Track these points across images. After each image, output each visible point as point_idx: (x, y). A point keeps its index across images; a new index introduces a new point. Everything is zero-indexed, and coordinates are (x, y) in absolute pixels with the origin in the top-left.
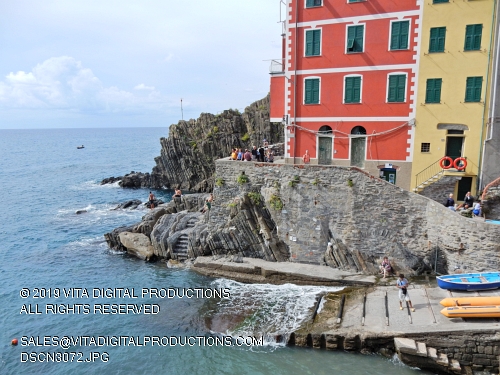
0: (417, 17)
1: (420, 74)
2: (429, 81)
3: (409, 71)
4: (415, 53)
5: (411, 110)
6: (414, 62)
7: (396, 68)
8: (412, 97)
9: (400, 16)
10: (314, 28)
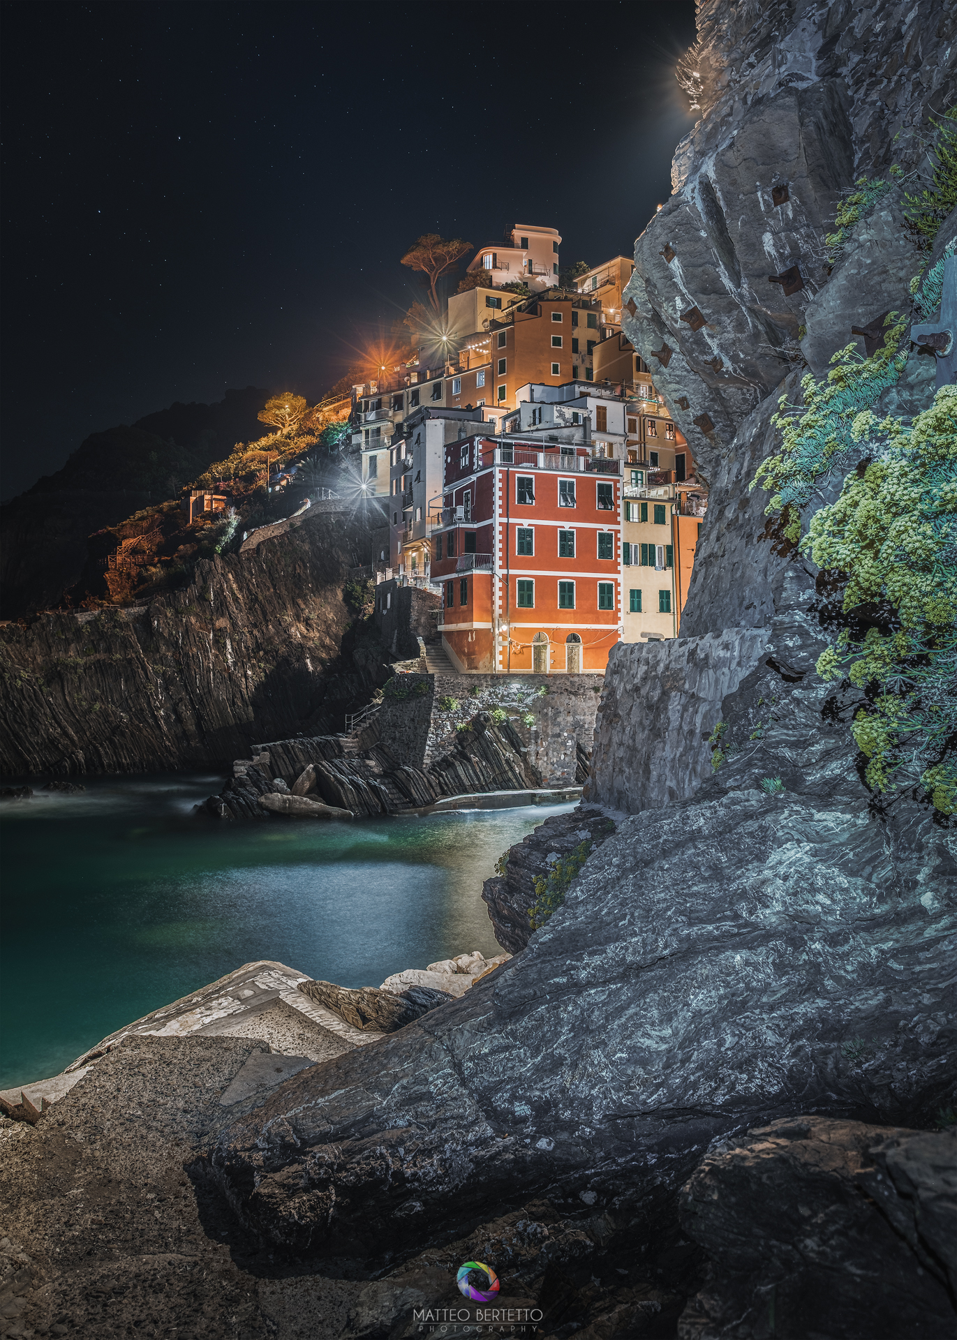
0: (619, 531)
1: (625, 585)
2: (632, 592)
3: (616, 580)
4: (619, 564)
5: (620, 619)
6: (619, 572)
7: (605, 577)
8: (619, 606)
9: (605, 528)
10: (526, 526)
